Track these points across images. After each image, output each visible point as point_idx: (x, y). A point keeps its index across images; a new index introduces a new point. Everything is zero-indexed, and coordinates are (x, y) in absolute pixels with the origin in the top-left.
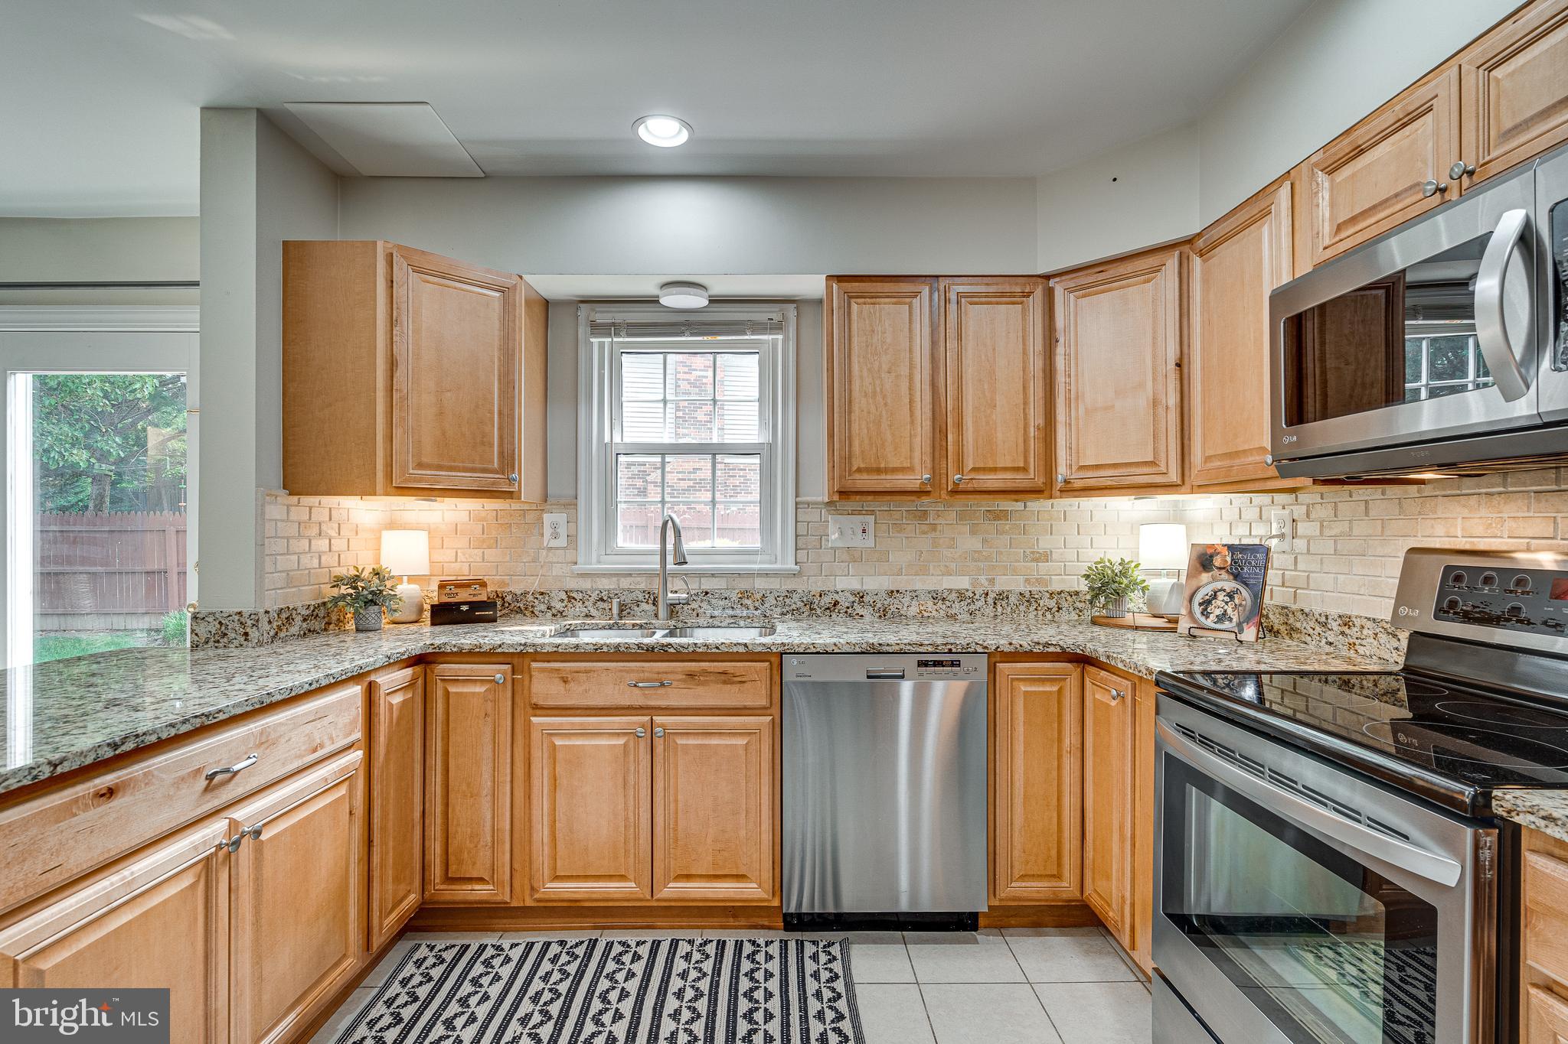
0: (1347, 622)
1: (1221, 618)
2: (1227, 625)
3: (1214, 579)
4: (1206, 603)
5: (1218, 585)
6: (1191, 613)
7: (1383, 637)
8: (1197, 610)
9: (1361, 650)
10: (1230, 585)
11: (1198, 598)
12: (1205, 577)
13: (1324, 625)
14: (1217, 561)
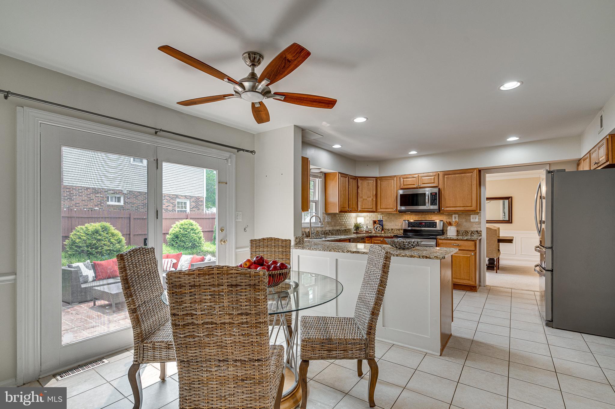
0: (392, 229)
1: (379, 230)
2: (380, 231)
3: (377, 225)
4: (376, 228)
5: (378, 226)
6: (374, 230)
7: (397, 231)
8: (375, 230)
9: (394, 233)
10: (379, 226)
11: (375, 228)
12: (375, 225)
13: (389, 230)
14: (377, 223)
